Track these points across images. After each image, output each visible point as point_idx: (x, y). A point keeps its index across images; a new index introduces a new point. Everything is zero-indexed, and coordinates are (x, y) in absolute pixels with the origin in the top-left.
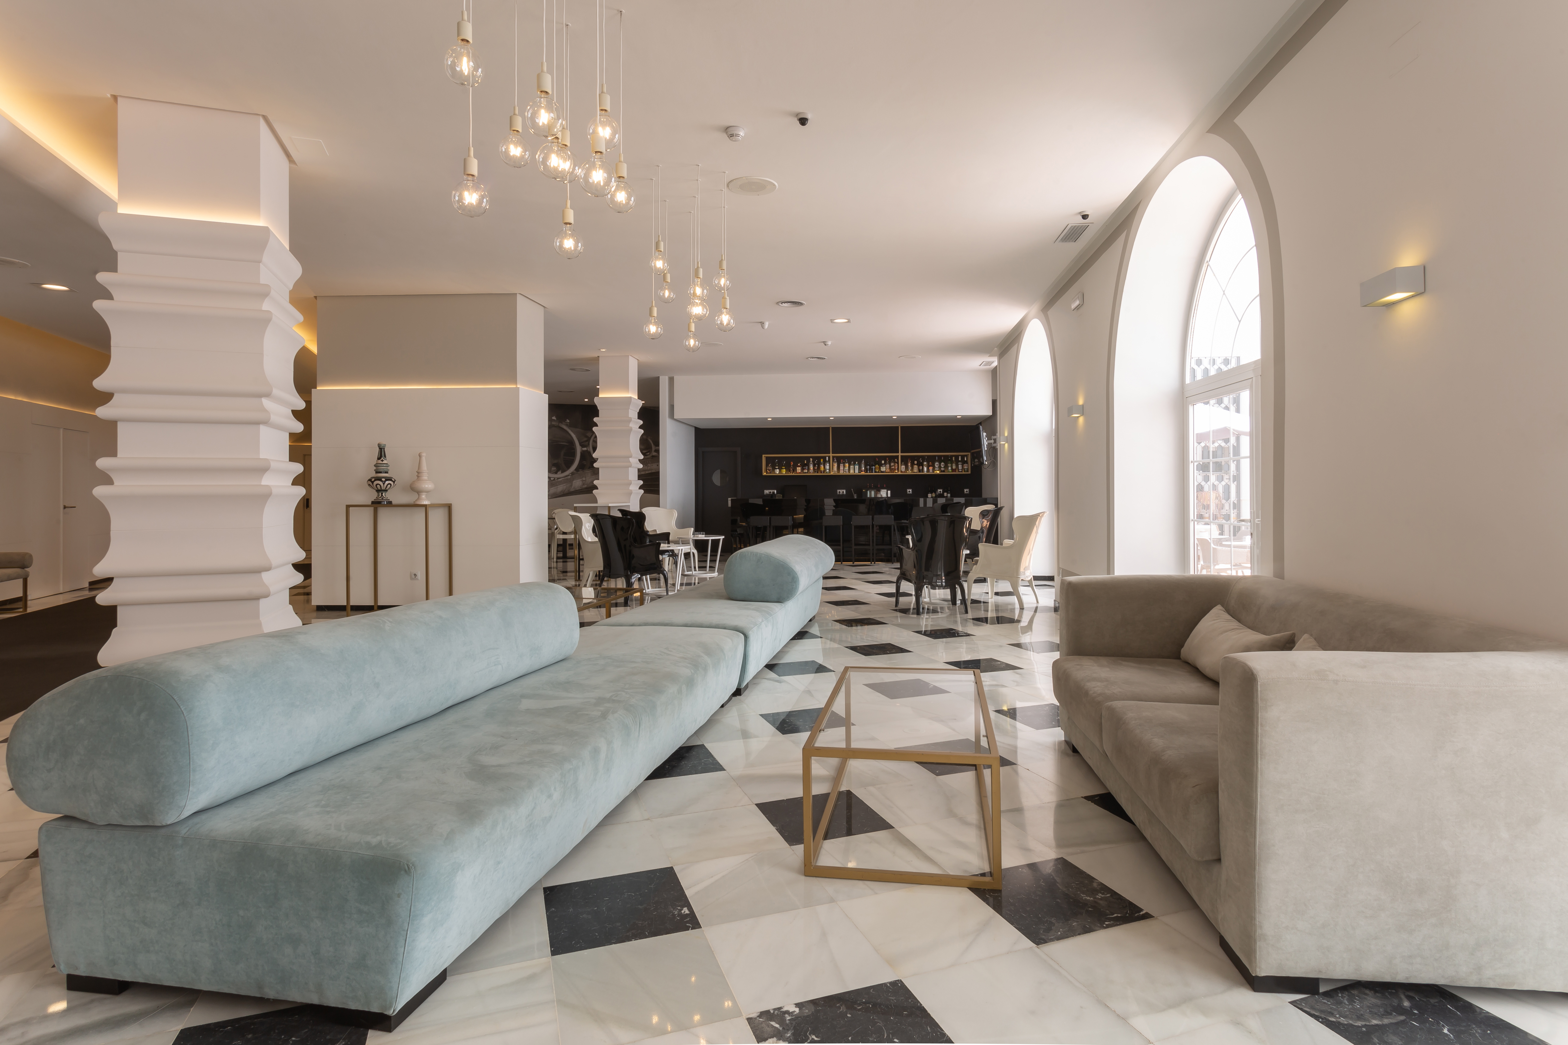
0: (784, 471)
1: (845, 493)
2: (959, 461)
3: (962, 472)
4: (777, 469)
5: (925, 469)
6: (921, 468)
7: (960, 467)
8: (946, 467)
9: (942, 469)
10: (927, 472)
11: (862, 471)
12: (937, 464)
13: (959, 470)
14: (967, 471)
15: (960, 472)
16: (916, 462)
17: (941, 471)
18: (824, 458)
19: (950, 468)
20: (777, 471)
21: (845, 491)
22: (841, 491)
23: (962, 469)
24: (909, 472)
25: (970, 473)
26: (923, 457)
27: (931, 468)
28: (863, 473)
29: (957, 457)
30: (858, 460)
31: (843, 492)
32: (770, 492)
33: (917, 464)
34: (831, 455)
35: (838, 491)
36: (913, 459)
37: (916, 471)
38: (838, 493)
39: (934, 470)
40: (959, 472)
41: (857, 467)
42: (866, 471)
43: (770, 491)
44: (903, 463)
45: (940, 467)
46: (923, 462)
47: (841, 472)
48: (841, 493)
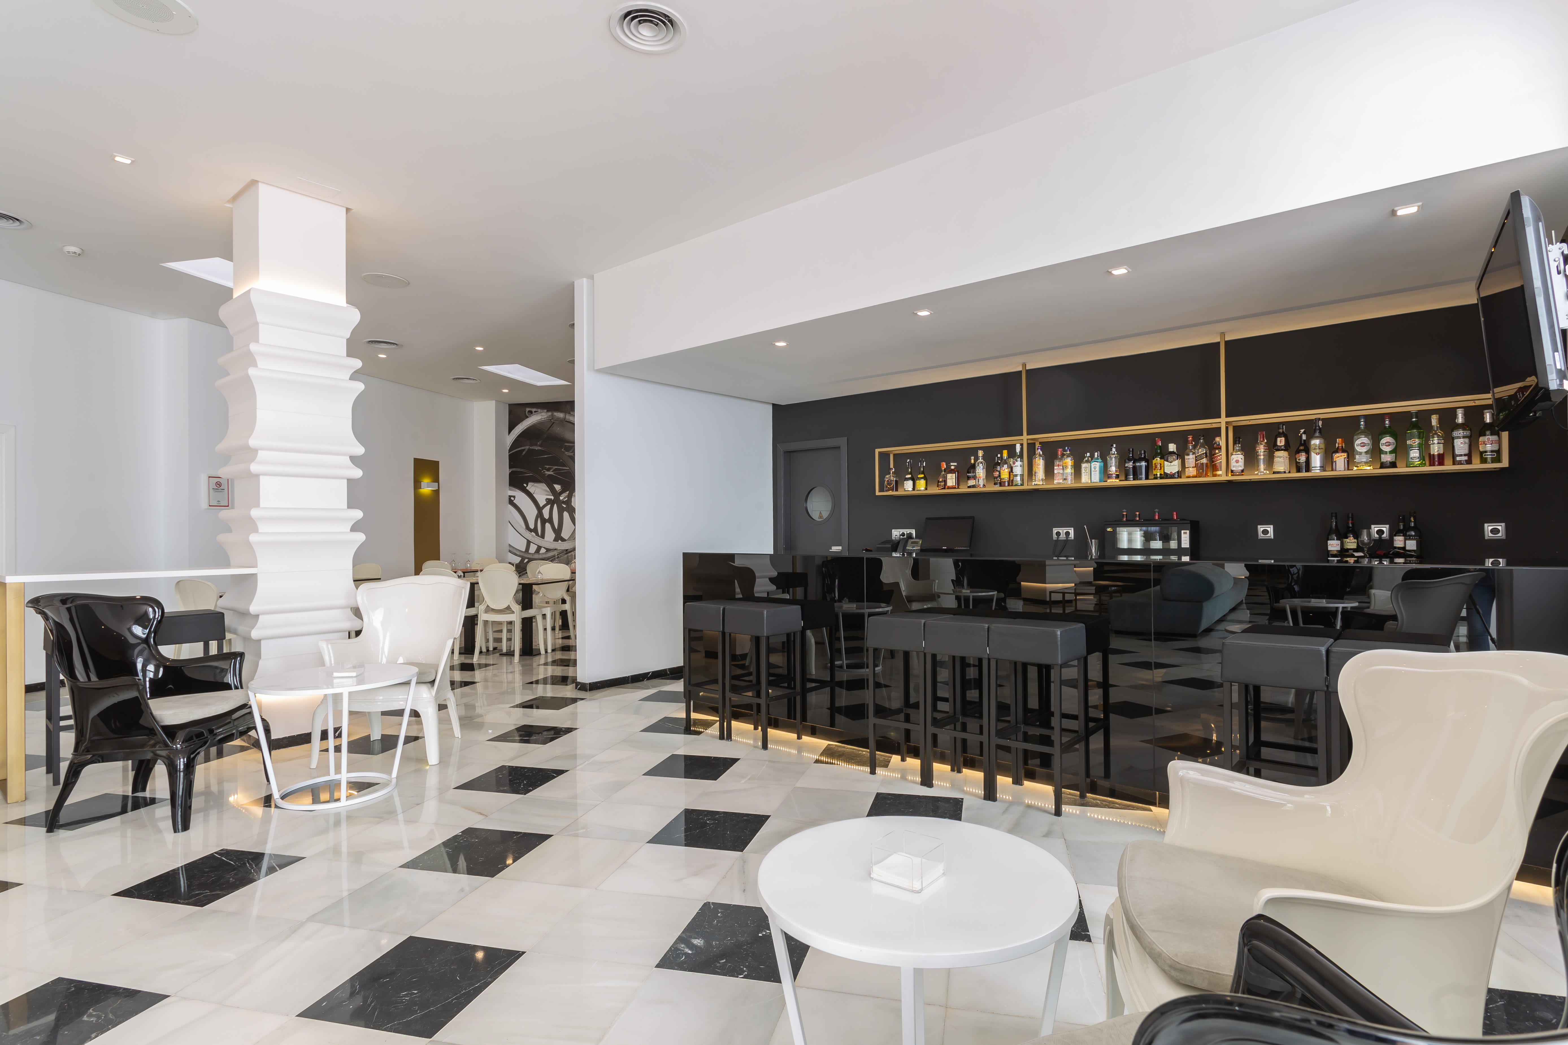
0: (921, 485)
1: (1072, 536)
2: (1458, 426)
3: (1469, 462)
4: (908, 479)
5: (1316, 460)
6: (1302, 458)
7: (1461, 446)
8: (1401, 449)
9: (1387, 458)
10: (1323, 468)
11: (1109, 476)
12: (1362, 444)
13: (1454, 456)
14: (1498, 459)
15: (1460, 463)
16: (1281, 442)
17: (1383, 466)
18: (1011, 448)
19: (1415, 454)
20: (908, 485)
21: (1071, 531)
22: (1063, 531)
23: (1469, 455)
24: (1262, 473)
25: (1505, 463)
26: (1310, 426)
27: (1340, 459)
28: (1113, 482)
29: (1447, 416)
30: (1102, 446)
31: (1067, 534)
32: (903, 534)
33: (1287, 448)
34: (1025, 438)
35: (1055, 530)
36: (1272, 431)
37: (1281, 469)
38: (1055, 537)
39: (1350, 461)
40: (1454, 463)
41: (1097, 465)
42: (1124, 473)
43: (902, 531)
44: (1238, 447)
45: (1375, 451)
46: (1311, 436)
47: (1058, 482)
48: (1063, 537)
